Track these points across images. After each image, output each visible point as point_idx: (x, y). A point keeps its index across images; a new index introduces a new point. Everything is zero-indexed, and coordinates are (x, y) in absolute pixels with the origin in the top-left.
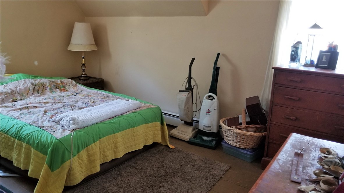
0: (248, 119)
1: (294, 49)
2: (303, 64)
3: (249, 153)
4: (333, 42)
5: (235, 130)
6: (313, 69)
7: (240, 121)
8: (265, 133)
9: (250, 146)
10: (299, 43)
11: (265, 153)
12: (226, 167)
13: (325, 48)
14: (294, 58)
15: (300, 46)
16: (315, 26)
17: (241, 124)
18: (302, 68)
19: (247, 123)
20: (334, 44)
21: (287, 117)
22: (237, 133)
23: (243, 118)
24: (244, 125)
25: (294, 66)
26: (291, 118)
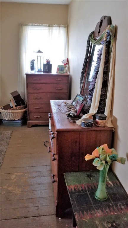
0: (16, 104)
1: (32, 63)
2: (37, 71)
3: (20, 122)
4: (48, 59)
5: (10, 111)
6: (42, 73)
7: (11, 106)
8: (26, 109)
9: (19, 118)
10: (34, 60)
11: (28, 119)
12: (10, 132)
13: (45, 63)
14: (32, 68)
15: (34, 62)
16: (39, 51)
17: (13, 107)
18: (37, 73)
19: (16, 106)
20: (49, 60)
21: (36, 98)
22: (12, 113)
23: (13, 104)
24: (14, 108)
25: (33, 72)
26: (38, 98)
